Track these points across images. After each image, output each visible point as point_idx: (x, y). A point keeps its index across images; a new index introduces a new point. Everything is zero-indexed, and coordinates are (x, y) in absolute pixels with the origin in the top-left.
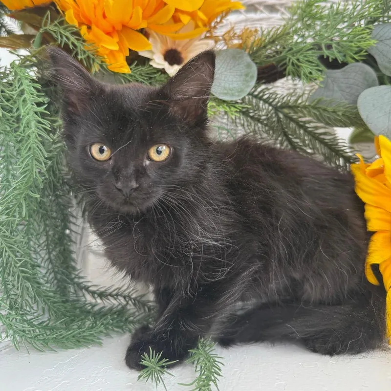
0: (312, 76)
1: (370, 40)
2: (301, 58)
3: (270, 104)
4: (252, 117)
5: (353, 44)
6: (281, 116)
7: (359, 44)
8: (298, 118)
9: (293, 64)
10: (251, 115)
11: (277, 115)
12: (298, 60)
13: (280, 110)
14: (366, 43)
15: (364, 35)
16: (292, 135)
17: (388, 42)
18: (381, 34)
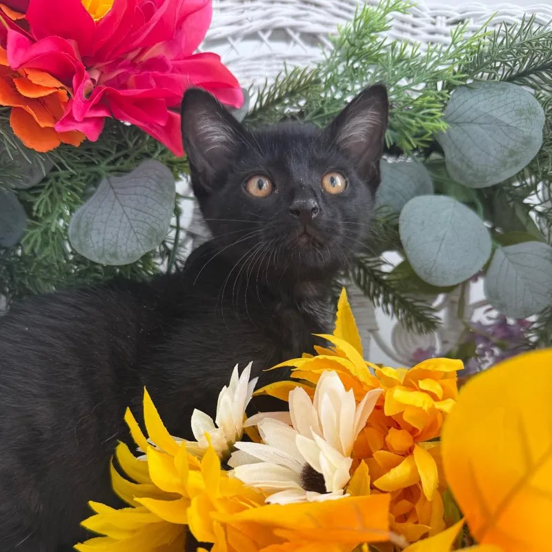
1: (440, 120)
5: (413, 122)
7: (423, 124)
14: (433, 124)
15: (433, 111)
17: (467, 127)
18: (459, 112)
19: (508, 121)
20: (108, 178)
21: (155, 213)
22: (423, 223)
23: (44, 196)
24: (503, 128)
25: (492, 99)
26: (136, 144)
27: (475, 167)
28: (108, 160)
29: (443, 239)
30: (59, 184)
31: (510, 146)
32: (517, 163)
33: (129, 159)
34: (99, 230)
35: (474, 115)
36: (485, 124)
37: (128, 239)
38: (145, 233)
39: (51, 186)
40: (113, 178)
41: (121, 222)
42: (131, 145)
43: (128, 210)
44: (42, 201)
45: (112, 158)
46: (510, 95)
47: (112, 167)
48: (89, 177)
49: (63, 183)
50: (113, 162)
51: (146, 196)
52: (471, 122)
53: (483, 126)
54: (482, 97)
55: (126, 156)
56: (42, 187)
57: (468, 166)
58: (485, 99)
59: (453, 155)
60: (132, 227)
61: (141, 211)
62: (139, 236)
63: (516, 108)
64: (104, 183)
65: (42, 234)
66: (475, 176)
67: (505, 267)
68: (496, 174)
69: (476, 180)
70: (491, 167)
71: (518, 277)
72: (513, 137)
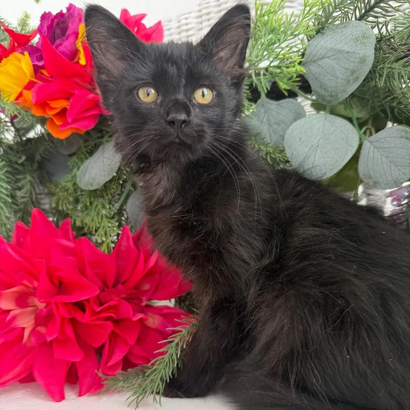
17: (320, 62)
18: (314, 53)
19: (348, 49)
22: (301, 139)
24: (345, 55)
25: (337, 36)
31: (351, 68)
32: (357, 79)
35: (324, 52)
52: (323, 58)
53: (331, 58)
54: (329, 37)
57: (326, 90)
58: (332, 38)
66: (331, 96)
67: (371, 153)
68: (344, 91)
69: (332, 99)
70: (340, 87)
71: (383, 157)
72: (353, 60)
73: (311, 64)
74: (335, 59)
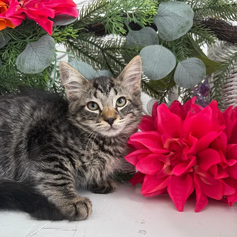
0: (119, 30)
2: (114, 19)
3: (99, 47)
4: (89, 57)
6: (106, 55)
8: (115, 56)
9: (109, 23)
10: (89, 55)
11: (103, 54)
12: (112, 20)
13: (105, 51)
16: (113, 68)
17: (165, 18)
18: (163, 11)
19: (180, 15)
20: (30, 43)
21: (48, 53)
22: (148, 57)
23: (6, 52)
24: (179, 18)
25: (175, 7)
26: (40, 30)
27: (168, 33)
28: (30, 37)
29: (156, 62)
30: (11, 47)
31: (181, 25)
32: (184, 31)
33: (37, 36)
34: (28, 62)
35: (168, 13)
36: (172, 16)
37: (38, 64)
38: (45, 61)
39: (9, 47)
40: (32, 43)
41: (36, 58)
42: (38, 31)
43: (38, 54)
44: (5, 54)
45: (31, 36)
46: (181, 6)
47: (31, 40)
48: (23, 44)
49: (13, 46)
50: (32, 38)
51: (45, 48)
52: (167, 15)
53: (171, 17)
54: (171, 6)
55: (36, 35)
56: (6, 49)
57: (166, 33)
58: (172, 7)
59: (160, 28)
60: (40, 59)
61: (42, 53)
62: (43, 62)
63: (184, 10)
64: (28, 45)
65: (6, 67)
66: (168, 36)
67: (181, 69)
68: (176, 35)
69: (169, 38)
70: (174, 33)
71: (187, 72)
72: (183, 21)
73: (160, 17)
74: (173, 18)
